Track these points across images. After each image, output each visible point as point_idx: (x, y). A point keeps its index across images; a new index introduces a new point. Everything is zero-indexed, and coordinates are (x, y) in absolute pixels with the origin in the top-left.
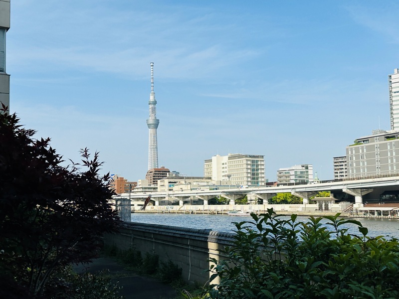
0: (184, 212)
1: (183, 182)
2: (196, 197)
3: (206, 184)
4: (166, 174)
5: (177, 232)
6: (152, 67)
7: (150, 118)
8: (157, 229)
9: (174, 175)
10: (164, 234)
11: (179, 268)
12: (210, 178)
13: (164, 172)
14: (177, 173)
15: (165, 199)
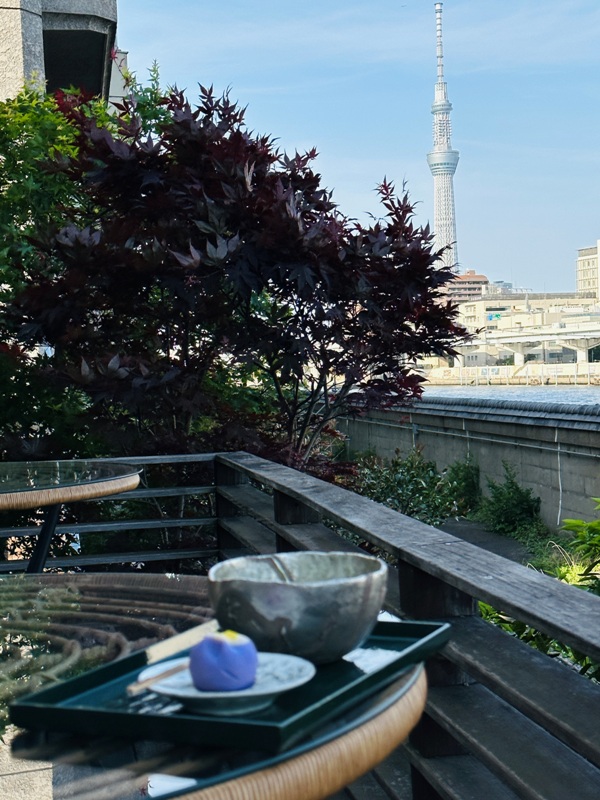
0: (527, 381)
1: (524, 308)
2: (557, 343)
3: (581, 310)
4: (480, 289)
5: (526, 414)
6: (438, 15)
7: (436, 148)
8: (476, 410)
9: (500, 291)
10: (493, 419)
11: (532, 496)
12: (593, 296)
13: (474, 283)
14: (506, 285)
15: (478, 351)
